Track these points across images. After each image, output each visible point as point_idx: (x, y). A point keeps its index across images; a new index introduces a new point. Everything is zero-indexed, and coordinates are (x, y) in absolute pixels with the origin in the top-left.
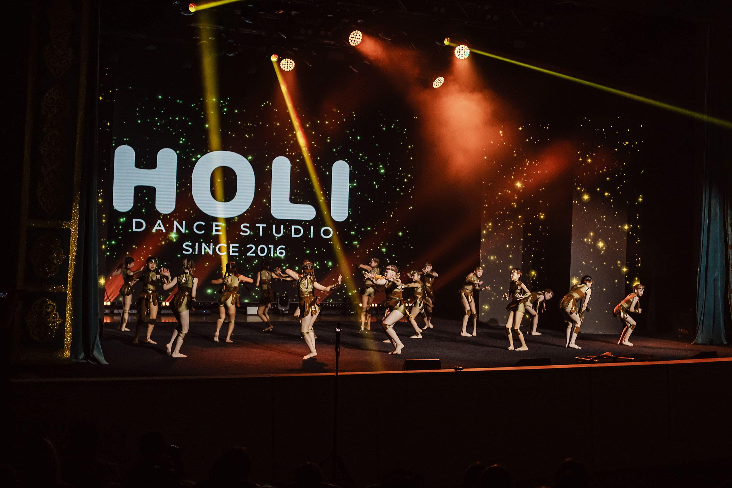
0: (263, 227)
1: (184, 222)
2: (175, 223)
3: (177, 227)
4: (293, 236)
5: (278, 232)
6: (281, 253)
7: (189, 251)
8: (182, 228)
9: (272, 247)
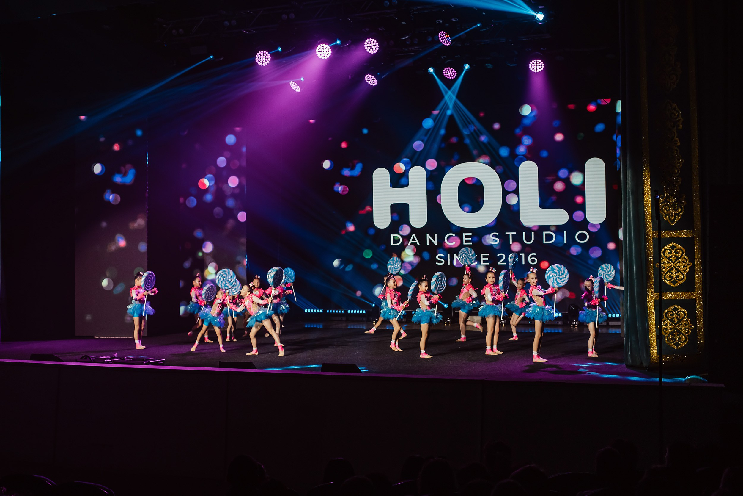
0: (512, 235)
1: (436, 235)
2: (428, 235)
3: (429, 239)
4: (545, 242)
5: (528, 239)
6: (533, 261)
7: (441, 262)
8: (434, 240)
9: (523, 255)
